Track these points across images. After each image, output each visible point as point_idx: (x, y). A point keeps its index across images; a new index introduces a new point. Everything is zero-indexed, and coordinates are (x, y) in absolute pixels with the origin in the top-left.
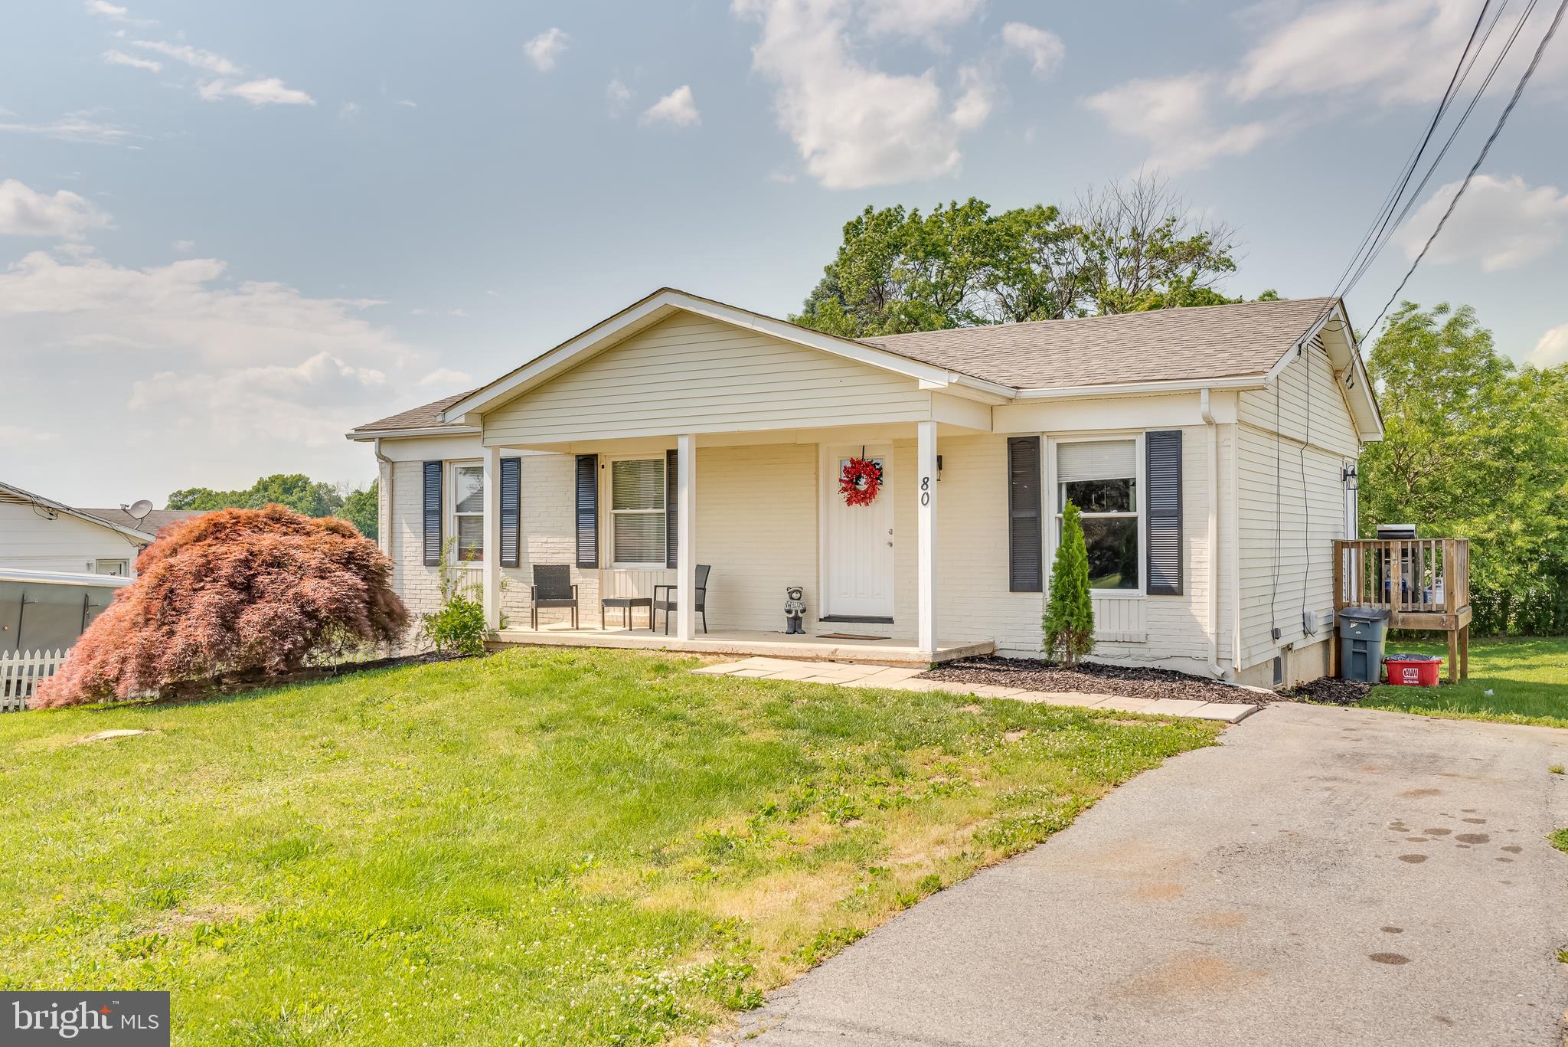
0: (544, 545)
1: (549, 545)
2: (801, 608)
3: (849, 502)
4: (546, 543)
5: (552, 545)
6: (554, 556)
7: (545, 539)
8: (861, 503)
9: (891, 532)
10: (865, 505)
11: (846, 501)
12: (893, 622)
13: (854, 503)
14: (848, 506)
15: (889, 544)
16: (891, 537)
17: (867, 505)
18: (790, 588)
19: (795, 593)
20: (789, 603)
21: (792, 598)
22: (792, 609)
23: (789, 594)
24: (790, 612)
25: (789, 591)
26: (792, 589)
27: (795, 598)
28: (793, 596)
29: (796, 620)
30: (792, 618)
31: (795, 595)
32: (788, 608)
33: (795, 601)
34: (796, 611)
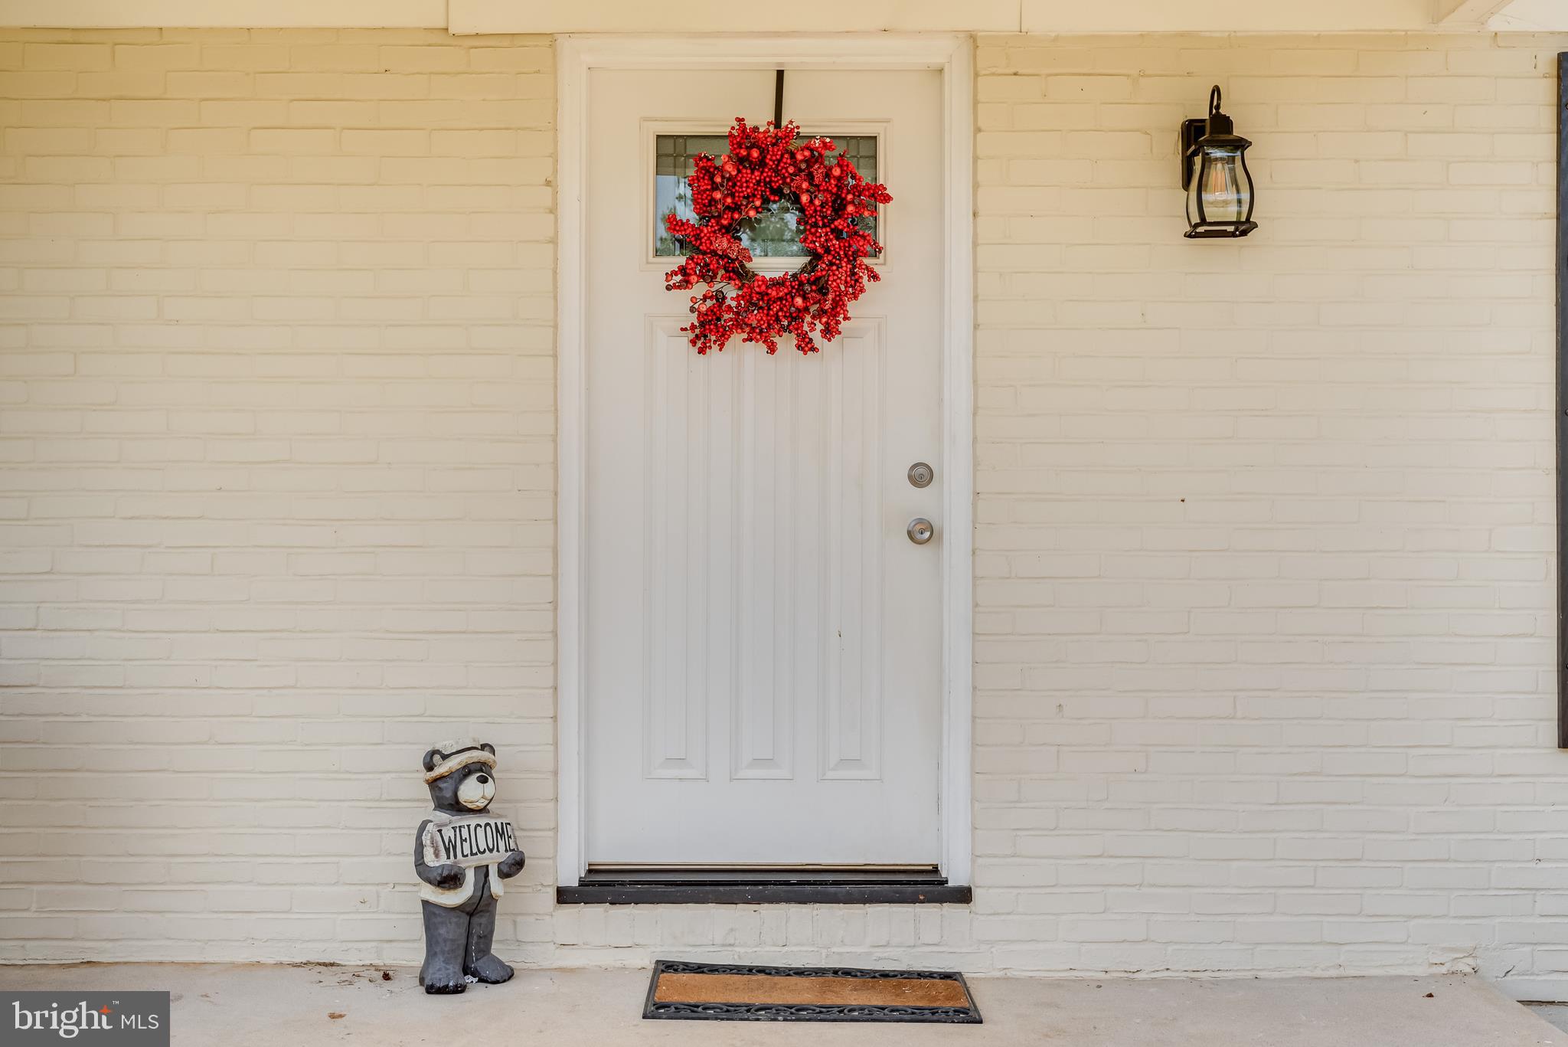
2: (502, 856)
3: (708, 330)
8: (776, 339)
9: (921, 476)
10: (798, 347)
11: (693, 327)
12: (964, 895)
13: (736, 338)
14: (702, 351)
15: (910, 534)
16: (920, 502)
17: (806, 345)
18: (445, 757)
19: (472, 782)
20: (448, 833)
21: (456, 807)
22: (462, 865)
23: (433, 784)
24: (450, 880)
25: (439, 771)
26: (454, 763)
27: (470, 806)
28: (461, 800)
29: (471, 915)
30: (459, 909)
31: (471, 791)
32: (443, 860)
33: (473, 821)
34: (483, 872)
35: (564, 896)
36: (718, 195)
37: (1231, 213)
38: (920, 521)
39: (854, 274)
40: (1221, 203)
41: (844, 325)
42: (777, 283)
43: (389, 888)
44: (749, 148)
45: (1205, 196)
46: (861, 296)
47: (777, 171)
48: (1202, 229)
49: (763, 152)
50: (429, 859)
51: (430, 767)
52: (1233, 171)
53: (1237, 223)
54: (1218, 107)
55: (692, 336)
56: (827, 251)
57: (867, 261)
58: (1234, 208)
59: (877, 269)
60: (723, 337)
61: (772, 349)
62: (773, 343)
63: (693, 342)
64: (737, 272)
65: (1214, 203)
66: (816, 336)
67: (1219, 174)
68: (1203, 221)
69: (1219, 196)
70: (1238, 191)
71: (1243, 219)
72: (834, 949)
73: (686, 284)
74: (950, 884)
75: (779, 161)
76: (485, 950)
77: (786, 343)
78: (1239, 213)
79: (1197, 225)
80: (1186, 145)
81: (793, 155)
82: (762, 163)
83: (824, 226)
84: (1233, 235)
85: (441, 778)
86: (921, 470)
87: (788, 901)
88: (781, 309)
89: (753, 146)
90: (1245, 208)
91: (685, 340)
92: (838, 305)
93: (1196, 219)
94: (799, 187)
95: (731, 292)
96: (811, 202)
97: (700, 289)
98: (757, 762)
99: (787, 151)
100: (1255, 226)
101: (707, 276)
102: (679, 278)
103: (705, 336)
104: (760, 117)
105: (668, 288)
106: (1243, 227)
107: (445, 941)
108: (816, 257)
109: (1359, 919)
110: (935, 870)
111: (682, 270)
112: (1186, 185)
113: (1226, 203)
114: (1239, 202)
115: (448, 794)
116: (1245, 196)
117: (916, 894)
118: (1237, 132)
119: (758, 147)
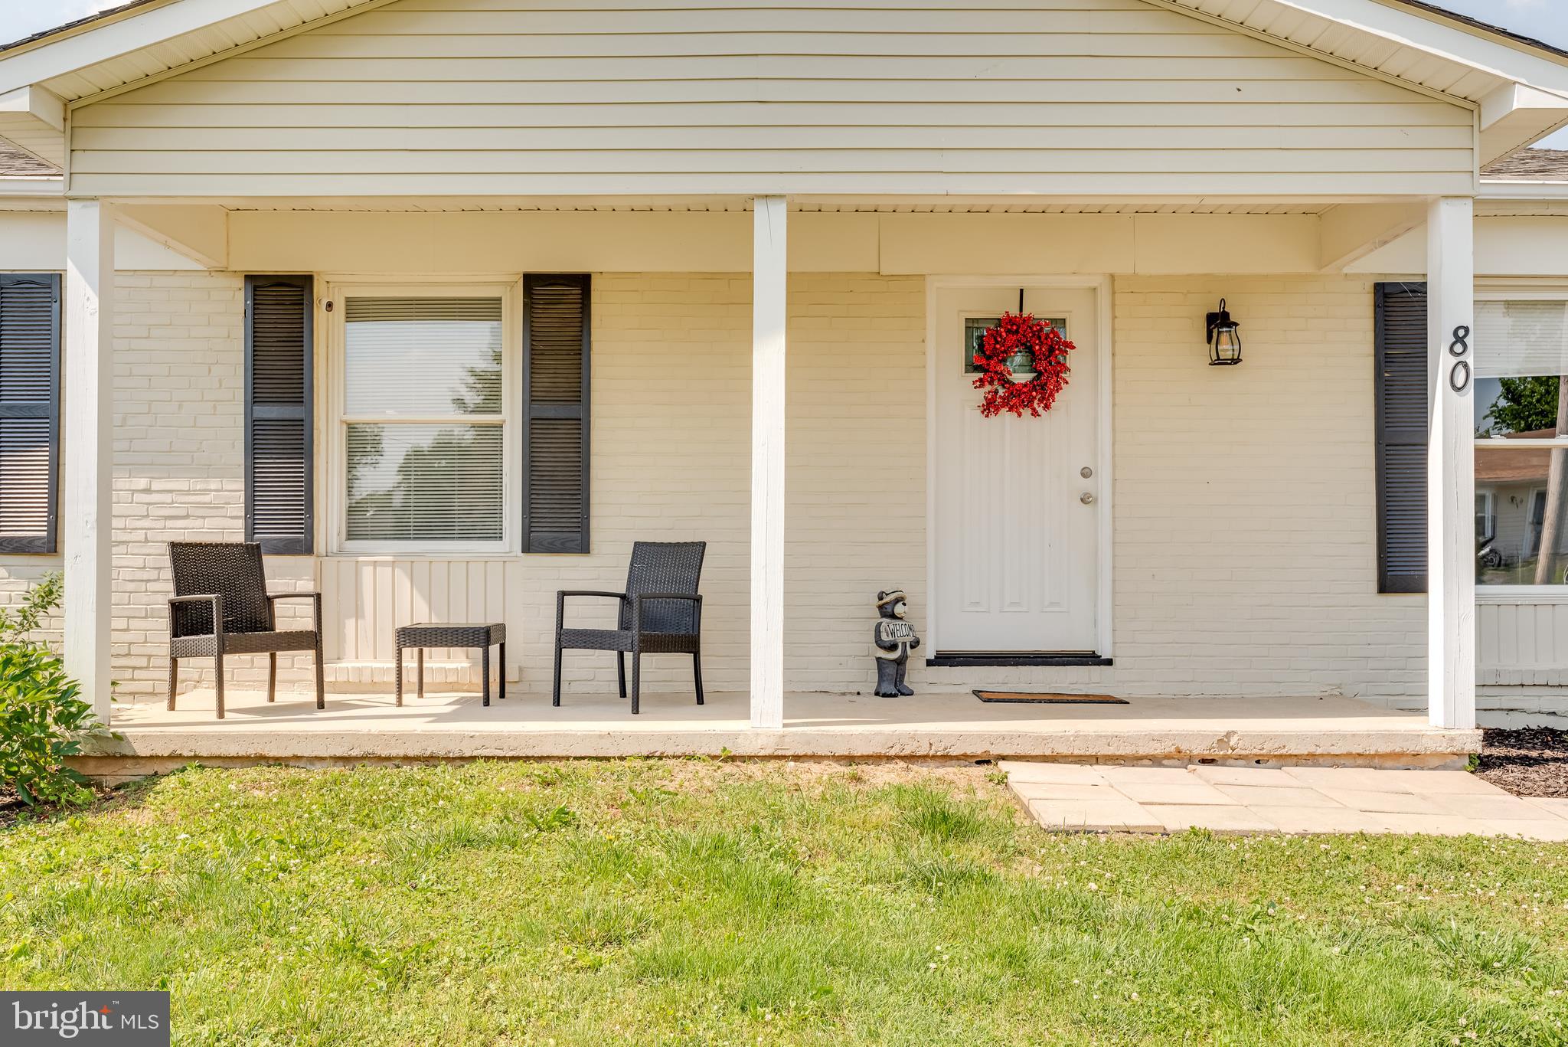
0: (138, 497)
1: (154, 498)
2: (912, 639)
3: (990, 407)
4: (147, 491)
5: (168, 498)
6: (170, 523)
7: (142, 483)
8: (1021, 410)
9: (1086, 473)
10: (1032, 414)
11: (983, 405)
12: (1109, 662)
13: (1004, 410)
14: (987, 416)
15: (1082, 500)
16: (1086, 484)
17: (1035, 413)
18: (887, 595)
19: (900, 604)
20: (892, 627)
21: (893, 616)
22: (898, 641)
23: (880, 607)
24: (893, 647)
25: (884, 601)
26: (892, 597)
27: (898, 616)
28: (895, 612)
29: (898, 664)
30: (895, 661)
31: (899, 609)
32: (891, 638)
33: (900, 622)
34: (904, 644)
35: (929, 663)
36: (998, 346)
37: (1229, 355)
38: (1086, 494)
39: (1058, 381)
40: (1226, 349)
41: (1053, 404)
42: (1025, 385)
43: (852, 658)
44: (1012, 325)
45: (1219, 348)
46: (1060, 391)
47: (1024, 336)
48: (1219, 362)
49: (1018, 327)
50: (884, 637)
51: (881, 599)
52: (1230, 335)
53: (1232, 360)
54: (1224, 308)
55: (982, 409)
56: (1046, 370)
57: (1063, 375)
58: (1231, 353)
59: (1067, 379)
60: (997, 410)
61: (1020, 415)
62: (1021, 413)
63: (983, 412)
64: (1005, 382)
65: (1223, 350)
66: (1040, 410)
67: (1224, 338)
68: (1218, 359)
69: (1225, 347)
70: (1233, 345)
71: (1236, 357)
72: (1053, 685)
73: (982, 386)
74: (1103, 658)
75: (1025, 331)
76: (902, 681)
77: (1026, 412)
78: (1233, 355)
79: (1215, 360)
80: (1209, 325)
81: (1031, 328)
82: (1017, 332)
83: (1045, 360)
84: (1230, 364)
85: (887, 603)
86: (1087, 470)
87: (1030, 665)
88: (1025, 397)
89: (1014, 324)
90: (1236, 353)
91: (979, 412)
92: (1052, 395)
93: (1215, 357)
94: (1034, 343)
95: (1001, 392)
96: (1040, 349)
97: (988, 388)
98: (1012, 604)
99: (1028, 326)
100: (1241, 360)
101: (991, 383)
102: (978, 383)
103: (989, 410)
104: (1014, 312)
105: (975, 388)
106: (1235, 361)
107: (889, 675)
108: (1040, 374)
109: (1288, 671)
110: (1094, 652)
111: (981, 380)
112: (1209, 340)
113: (1227, 350)
114: (1233, 350)
115: (890, 610)
116: (1236, 347)
117: (1088, 662)
118: (1232, 319)
119: (1017, 326)
